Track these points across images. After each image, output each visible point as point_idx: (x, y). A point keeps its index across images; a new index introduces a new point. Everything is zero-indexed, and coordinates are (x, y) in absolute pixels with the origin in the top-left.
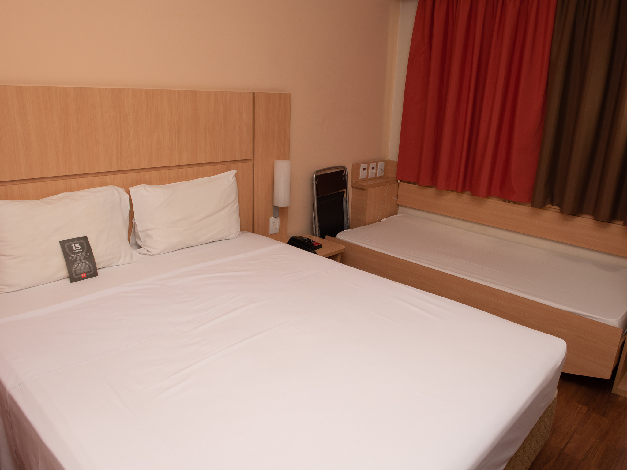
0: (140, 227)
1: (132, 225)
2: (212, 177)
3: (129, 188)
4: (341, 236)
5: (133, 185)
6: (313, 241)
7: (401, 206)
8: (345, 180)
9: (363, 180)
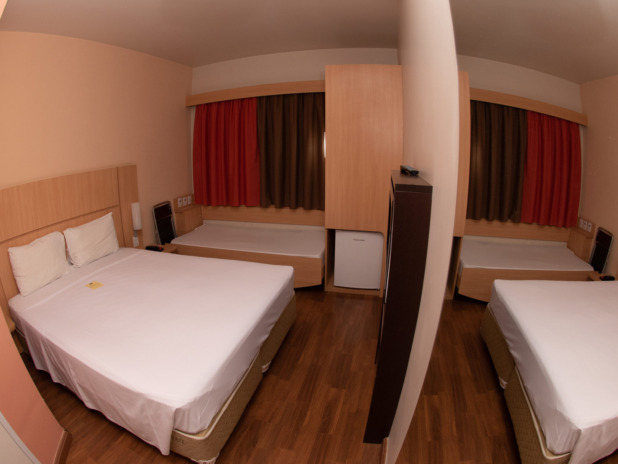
0: (71, 253)
1: (67, 253)
2: (100, 218)
3: (63, 231)
4: (173, 242)
5: (64, 230)
6: (158, 247)
7: (204, 219)
8: (171, 209)
9: (180, 208)
